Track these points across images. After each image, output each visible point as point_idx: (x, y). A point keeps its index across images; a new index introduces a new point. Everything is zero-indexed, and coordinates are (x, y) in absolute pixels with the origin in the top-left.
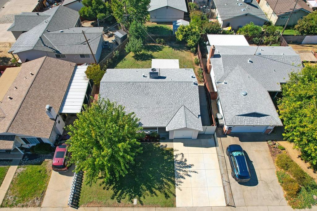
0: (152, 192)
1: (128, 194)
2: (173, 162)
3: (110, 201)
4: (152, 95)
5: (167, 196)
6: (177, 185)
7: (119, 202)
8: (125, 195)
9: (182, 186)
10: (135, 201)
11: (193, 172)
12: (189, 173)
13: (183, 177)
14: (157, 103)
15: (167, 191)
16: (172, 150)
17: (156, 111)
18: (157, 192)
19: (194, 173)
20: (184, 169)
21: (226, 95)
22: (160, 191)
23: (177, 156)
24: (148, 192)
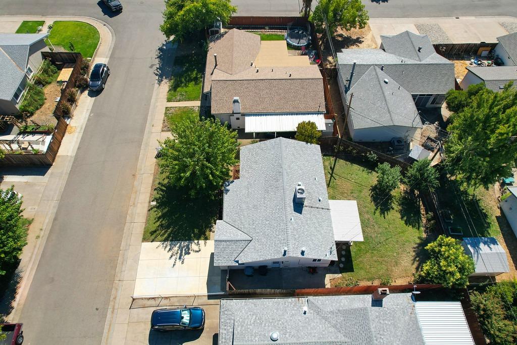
0: (159, 218)
1: (161, 196)
2: (190, 239)
3: (157, 182)
4: (265, 198)
5: (152, 233)
6: (163, 244)
7: (155, 189)
8: (160, 194)
9: (161, 249)
10: (154, 203)
11: (175, 262)
12: (174, 257)
13: (170, 249)
14: (255, 206)
15: (158, 232)
16: (206, 239)
17: (244, 206)
18: (158, 223)
19: (173, 263)
20: (179, 252)
21: (277, 309)
22: (158, 226)
23: (198, 244)
24: (160, 214)
